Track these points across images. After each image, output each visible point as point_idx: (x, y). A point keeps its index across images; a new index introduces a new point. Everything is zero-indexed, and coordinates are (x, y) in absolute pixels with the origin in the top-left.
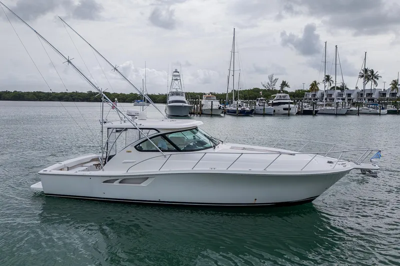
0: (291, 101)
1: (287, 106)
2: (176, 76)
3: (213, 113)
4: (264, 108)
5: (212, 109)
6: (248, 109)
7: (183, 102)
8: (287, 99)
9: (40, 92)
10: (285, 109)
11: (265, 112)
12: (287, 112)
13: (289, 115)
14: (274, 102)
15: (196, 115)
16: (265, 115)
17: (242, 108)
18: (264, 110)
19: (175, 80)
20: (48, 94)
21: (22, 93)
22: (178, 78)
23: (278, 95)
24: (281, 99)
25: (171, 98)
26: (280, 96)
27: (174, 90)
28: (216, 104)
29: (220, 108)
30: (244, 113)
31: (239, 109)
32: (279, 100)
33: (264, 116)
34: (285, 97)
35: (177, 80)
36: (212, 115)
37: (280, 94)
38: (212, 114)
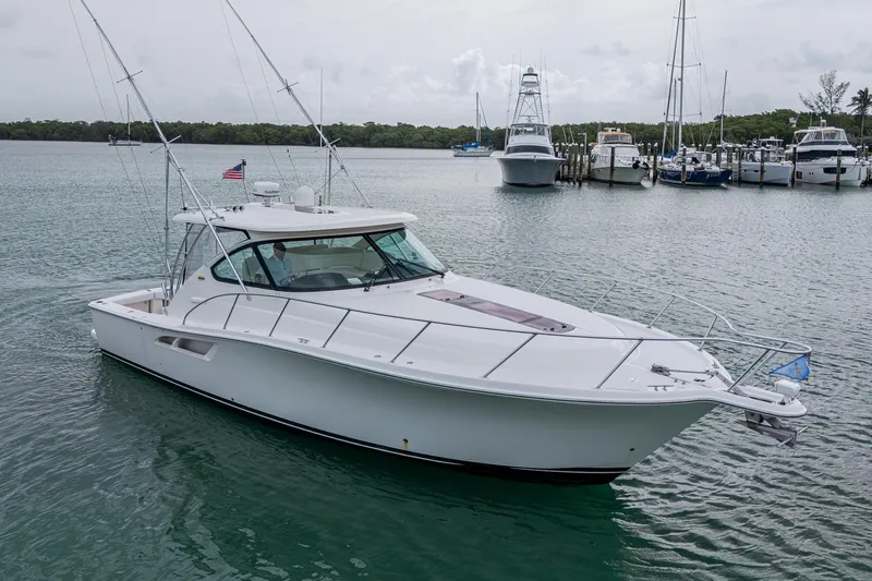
0: (850, 148)
1: (832, 162)
2: (530, 85)
3: (615, 179)
4: (762, 167)
5: (612, 168)
6: (715, 169)
7: (544, 150)
8: (837, 143)
9: (268, 125)
10: (828, 170)
11: (766, 178)
12: (832, 178)
13: (838, 187)
14: (800, 149)
15: (572, 184)
16: (764, 184)
17: (699, 165)
18: (762, 171)
19: (526, 94)
20: (285, 130)
21: (231, 127)
22: (535, 91)
23: (811, 130)
24: (821, 143)
25: (514, 141)
26: (819, 134)
27: (524, 120)
28: (627, 155)
29: (636, 166)
30: (702, 181)
31: (690, 168)
32: (813, 143)
33: (761, 187)
34: (833, 135)
35: (530, 94)
36: (611, 184)
37: (818, 129)
38: (613, 181)
